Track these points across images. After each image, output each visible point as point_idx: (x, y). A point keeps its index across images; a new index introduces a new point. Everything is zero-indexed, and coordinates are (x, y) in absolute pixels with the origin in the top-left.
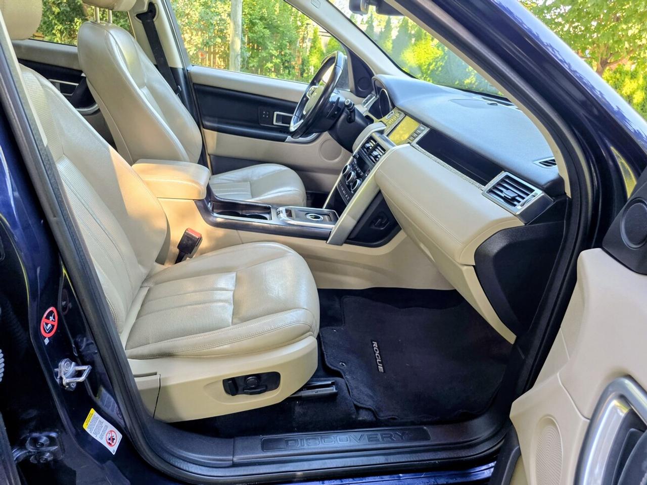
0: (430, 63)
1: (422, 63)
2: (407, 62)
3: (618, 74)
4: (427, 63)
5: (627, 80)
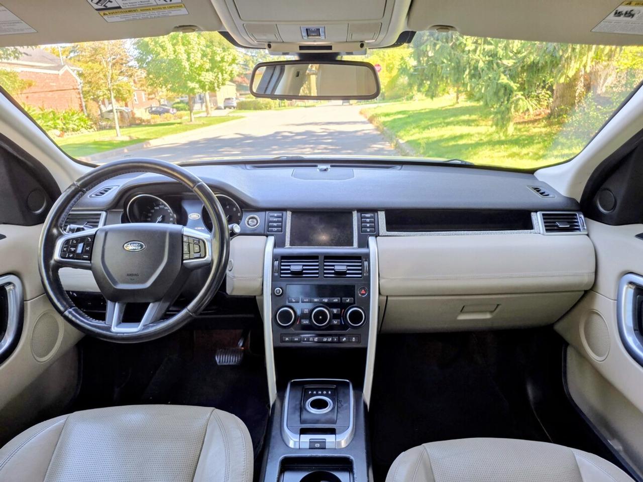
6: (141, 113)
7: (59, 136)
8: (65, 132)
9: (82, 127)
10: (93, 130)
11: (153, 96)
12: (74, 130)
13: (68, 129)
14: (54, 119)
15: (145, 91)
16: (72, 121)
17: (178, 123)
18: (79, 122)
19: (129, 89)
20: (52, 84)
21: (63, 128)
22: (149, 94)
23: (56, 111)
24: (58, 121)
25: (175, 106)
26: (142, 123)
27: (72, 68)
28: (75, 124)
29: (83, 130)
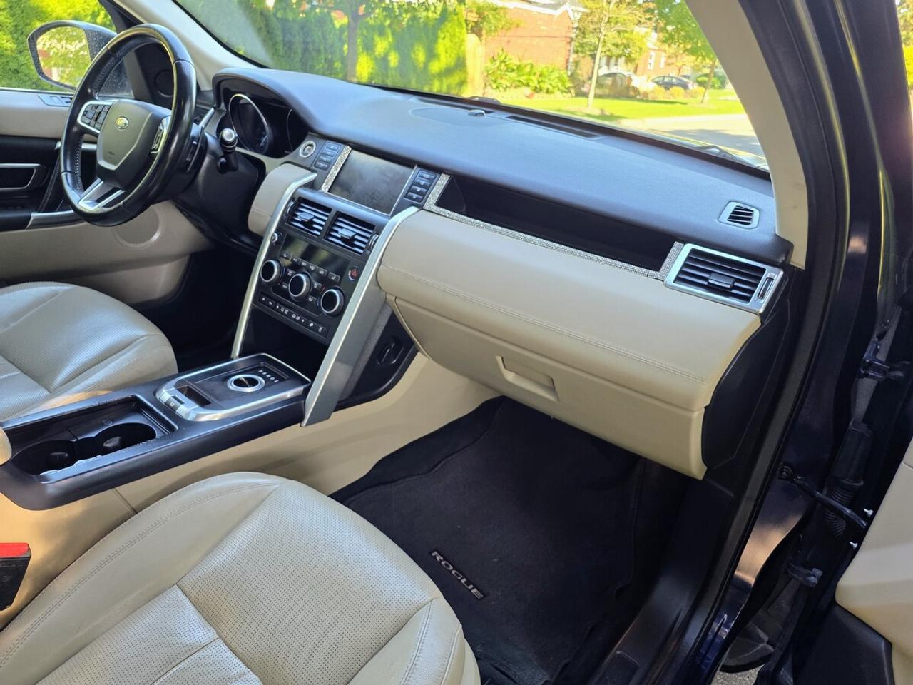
0: (94, 12)
1: (79, 12)
2: (49, 9)
3: (364, 29)
4: (90, 12)
5: (377, 39)
6: (642, 83)
7: (528, 97)
8: (537, 92)
9: (559, 89)
10: (569, 95)
11: (673, 60)
12: (548, 91)
13: (541, 90)
14: (529, 74)
15: (665, 51)
16: (549, 79)
17: (681, 103)
18: (556, 82)
19: (641, 46)
20: (542, 27)
21: (536, 87)
22: (669, 57)
23: (534, 65)
24: (532, 77)
25: (700, 79)
26: (636, 95)
27: (574, 8)
28: (551, 85)
29: (558, 93)
